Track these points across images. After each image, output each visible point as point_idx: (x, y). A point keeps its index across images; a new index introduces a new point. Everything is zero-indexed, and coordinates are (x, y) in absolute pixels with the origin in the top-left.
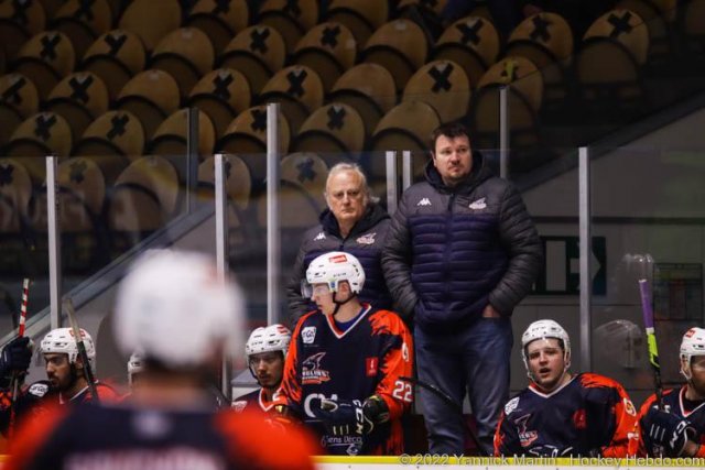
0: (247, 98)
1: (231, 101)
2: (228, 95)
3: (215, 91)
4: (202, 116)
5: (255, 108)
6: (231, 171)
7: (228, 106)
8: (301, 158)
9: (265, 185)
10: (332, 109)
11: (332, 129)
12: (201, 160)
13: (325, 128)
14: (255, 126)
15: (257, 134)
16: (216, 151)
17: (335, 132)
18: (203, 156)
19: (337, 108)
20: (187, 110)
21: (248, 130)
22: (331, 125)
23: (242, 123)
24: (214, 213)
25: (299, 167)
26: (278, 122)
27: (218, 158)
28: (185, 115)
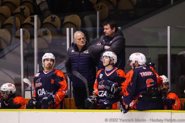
0: (29, 14)
1: (25, 14)
2: (24, 13)
3: (21, 12)
4: (17, 18)
5: (31, 16)
6: (25, 33)
7: (24, 16)
8: (43, 30)
9: (34, 37)
10: (52, 17)
11: (52, 22)
12: (17, 30)
13: (50, 22)
14: (31, 21)
15: (32, 23)
16: (21, 28)
17: (53, 23)
18: (17, 29)
19: (53, 16)
20: (13, 17)
21: (29, 22)
22: (52, 21)
23: (28, 20)
24: (20, 44)
25: (43, 32)
26: (38, 20)
27: (21, 30)
28: (12, 18)
